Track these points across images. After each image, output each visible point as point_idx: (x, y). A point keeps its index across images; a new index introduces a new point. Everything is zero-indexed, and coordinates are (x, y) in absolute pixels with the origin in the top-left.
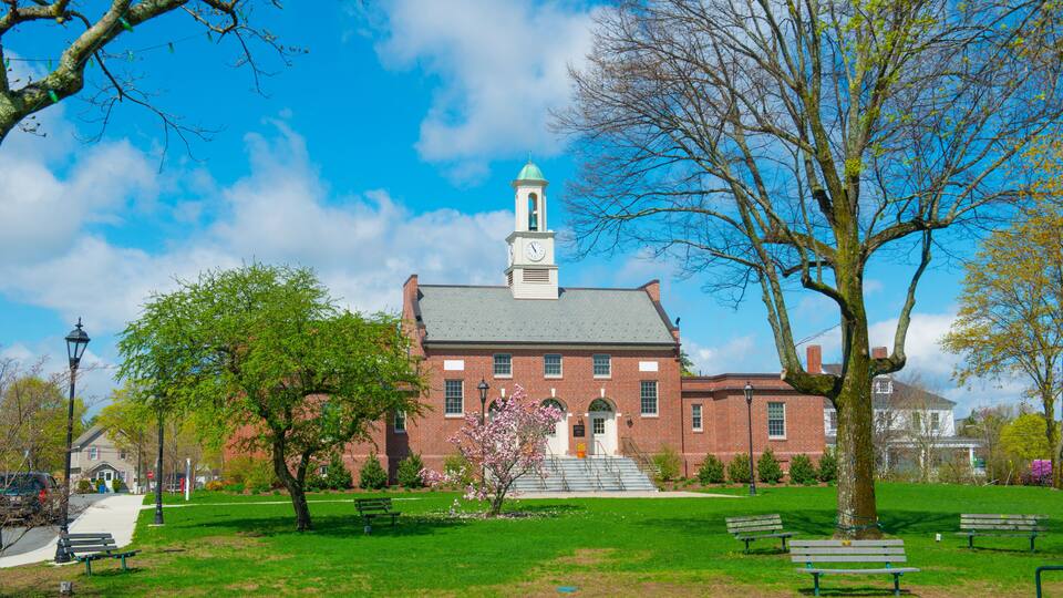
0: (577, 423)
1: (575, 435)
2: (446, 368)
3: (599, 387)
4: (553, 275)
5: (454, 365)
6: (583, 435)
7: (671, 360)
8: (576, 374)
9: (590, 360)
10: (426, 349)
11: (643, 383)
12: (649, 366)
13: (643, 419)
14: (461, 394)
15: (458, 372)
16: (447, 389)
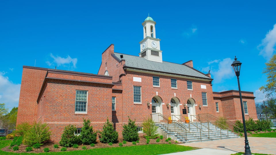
0: (184, 108)
1: (184, 113)
2: (134, 80)
3: (189, 94)
4: (160, 54)
5: (137, 79)
6: (186, 113)
7: (209, 85)
8: (182, 88)
9: (186, 82)
10: (125, 71)
11: (202, 93)
12: (204, 87)
13: (204, 107)
14: (140, 93)
15: (139, 83)
16: (134, 90)
